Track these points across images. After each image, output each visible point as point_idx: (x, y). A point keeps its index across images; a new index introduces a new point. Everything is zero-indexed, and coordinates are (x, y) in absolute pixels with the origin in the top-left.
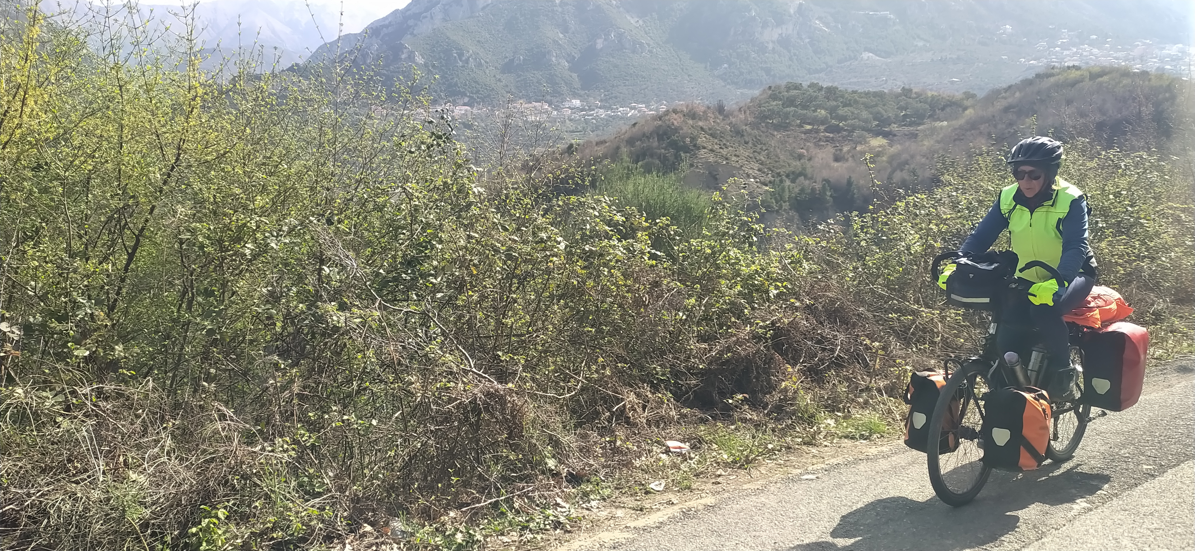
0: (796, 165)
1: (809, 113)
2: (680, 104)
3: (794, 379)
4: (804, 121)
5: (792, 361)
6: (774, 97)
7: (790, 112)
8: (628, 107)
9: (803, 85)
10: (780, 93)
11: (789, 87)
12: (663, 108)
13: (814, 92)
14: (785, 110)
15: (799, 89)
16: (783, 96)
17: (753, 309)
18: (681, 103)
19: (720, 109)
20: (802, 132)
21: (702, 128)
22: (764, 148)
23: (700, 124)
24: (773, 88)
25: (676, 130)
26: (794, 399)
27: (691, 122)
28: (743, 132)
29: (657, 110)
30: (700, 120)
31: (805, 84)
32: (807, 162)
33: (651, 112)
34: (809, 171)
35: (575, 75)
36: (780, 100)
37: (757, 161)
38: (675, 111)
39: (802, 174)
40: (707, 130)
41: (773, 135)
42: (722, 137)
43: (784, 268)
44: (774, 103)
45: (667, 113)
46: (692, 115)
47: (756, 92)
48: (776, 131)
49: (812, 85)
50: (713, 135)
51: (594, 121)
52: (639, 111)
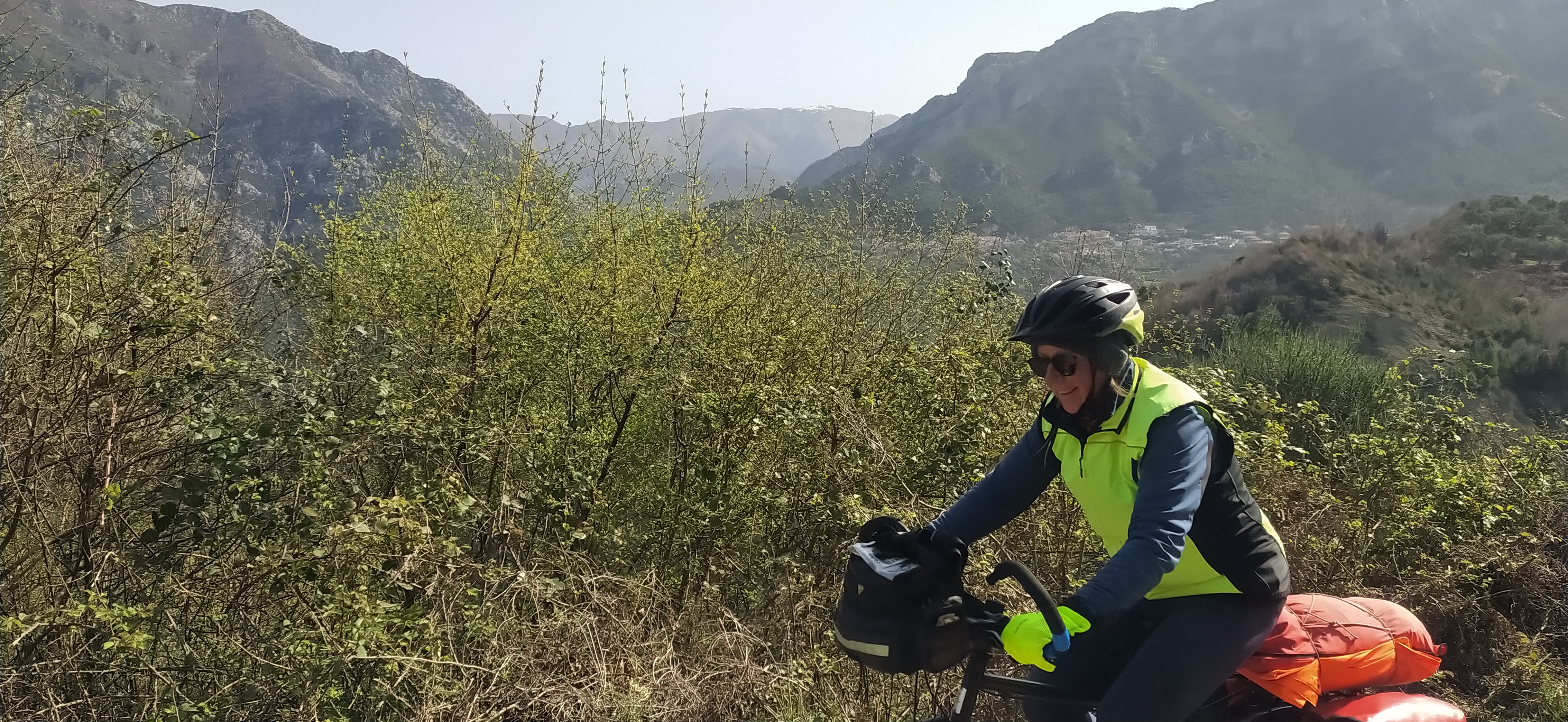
0: (1512, 321)
1: (1532, 242)
2: (1312, 229)
3: (1533, 655)
4: (1523, 254)
5: (1526, 628)
6: (1470, 218)
7: (1497, 241)
8: (1228, 235)
9: (1520, 200)
10: (1480, 211)
11: (1496, 203)
12: (1285, 235)
13: (1541, 210)
14: (1489, 237)
15: (1514, 206)
16: (1485, 216)
17: (1456, 542)
18: (1314, 227)
19: (1380, 236)
20: (1521, 271)
21: (1349, 265)
22: (1455, 294)
23: (1346, 257)
24: (1468, 205)
25: (1306, 267)
26: (1535, 686)
27: (1329, 255)
28: (1417, 269)
29: (1275, 238)
30: (1346, 251)
31: (1524, 199)
32: (1531, 316)
33: (1267, 242)
34: (1534, 330)
35: (1148, 192)
36: (1481, 221)
37: (1443, 314)
38: (1304, 240)
39: (1523, 333)
40: (1359, 268)
41: (1471, 275)
42: (1381, 276)
43: (1507, 482)
44: (1472, 227)
45: (1291, 242)
46: (1333, 245)
47: (1440, 210)
48: (1476, 268)
49: (1535, 200)
50: (1367, 274)
51: (1178, 255)
52: (1246, 240)
